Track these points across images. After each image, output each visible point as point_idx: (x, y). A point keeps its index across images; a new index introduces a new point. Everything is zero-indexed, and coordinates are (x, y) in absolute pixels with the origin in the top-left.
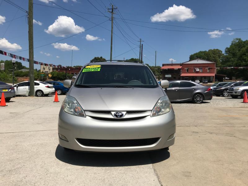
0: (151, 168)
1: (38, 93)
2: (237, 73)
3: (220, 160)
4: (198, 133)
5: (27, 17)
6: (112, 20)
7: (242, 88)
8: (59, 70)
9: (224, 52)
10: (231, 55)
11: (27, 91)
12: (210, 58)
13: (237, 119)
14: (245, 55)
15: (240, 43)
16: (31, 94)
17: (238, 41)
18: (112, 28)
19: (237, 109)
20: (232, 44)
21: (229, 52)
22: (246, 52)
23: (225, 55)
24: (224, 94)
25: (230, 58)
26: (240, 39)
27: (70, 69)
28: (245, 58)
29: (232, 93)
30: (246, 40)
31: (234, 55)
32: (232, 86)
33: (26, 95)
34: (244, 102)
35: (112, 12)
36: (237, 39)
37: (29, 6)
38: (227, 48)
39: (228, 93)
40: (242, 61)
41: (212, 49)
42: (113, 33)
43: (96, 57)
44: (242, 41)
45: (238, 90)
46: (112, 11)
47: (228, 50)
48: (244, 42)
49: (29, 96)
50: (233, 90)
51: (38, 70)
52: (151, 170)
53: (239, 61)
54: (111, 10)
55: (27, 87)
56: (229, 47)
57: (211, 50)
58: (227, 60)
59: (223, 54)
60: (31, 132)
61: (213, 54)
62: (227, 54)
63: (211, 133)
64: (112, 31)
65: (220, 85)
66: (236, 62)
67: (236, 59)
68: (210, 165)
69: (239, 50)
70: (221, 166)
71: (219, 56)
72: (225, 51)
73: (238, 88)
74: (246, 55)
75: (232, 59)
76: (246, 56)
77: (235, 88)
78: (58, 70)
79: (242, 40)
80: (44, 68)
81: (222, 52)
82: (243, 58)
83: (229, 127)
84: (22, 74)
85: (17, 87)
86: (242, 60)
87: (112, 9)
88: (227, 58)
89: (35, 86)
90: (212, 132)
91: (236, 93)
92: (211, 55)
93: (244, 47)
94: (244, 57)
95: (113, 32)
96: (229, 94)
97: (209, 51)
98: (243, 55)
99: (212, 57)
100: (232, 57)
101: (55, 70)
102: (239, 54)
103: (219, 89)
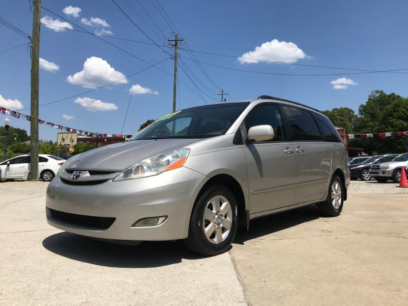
0: (242, 300)
1: (45, 175)
2: (381, 145)
3: (390, 282)
4: (332, 232)
5: (29, 45)
6: (175, 59)
7: (393, 165)
8: (88, 142)
9: (356, 113)
10: (369, 116)
11: (26, 172)
12: (336, 121)
13: (398, 209)
14: (392, 115)
15: (382, 98)
16: (32, 176)
17: (378, 94)
18: (176, 70)
19: (393, 195)
20: (370, 99)
21: (365, 111)
22: (393, 111)
23: (359, 116)
24: (364, 177)
25: (368, 122)
26: (382, 92)
27: (106, 140)
28: (391, 121)
29: (378, 173)
30: (390, 93)
31: (373, 117)
32: (376, 163)
33: (24, 179)
34: (400, 186)
35: (175, 46)
36: (377, 92)
37: (33, 27)
38: (362, 106)
39: (371, 173)
40: (388, 126)
41: (339, 108)
42: (177, 80)
43: (150, 120)
44: (385, 95)
45: (387, 168)
46: (176, 43)
47: (363, 109)
48: (389, 96)
49: (28, 180)
50: (379, 169)
51: (54, 142)
52: (240, 304)
53: (383, 126)
54: (174, 43)
55: (26, 165)
56: (365, 104)
57: (336, 109)
58: (363, 124)
59: (356, 116)
60: (4, 234)
61: (340, 115)
62: (362, 116)
63: (358, 232)
64: (175, 76)
65: (356, 161)
66: (378, 127)
67: (377, 123)
68: (371, 291)
69: (382, 109)
70: (397, 293)
71: (349, 118)
72: (360, 110)
73: (386, 166)
74: (394, 115)
75: (371, 123)
76: (393, 118)
77: (382, 165)
78: (86, 142)
79: (385, 93)
80: (63, 139)
81: (353, 112)
82: (388, 121)
83: (388, 222)
84: (26, 148)
85: (8, 165)
86: (387, 124)
87: (176, 41)
88: (363, 121)
89: (40, 164)
90: (358, 230)
91: (383, 173)
92: (337, 117)
93: (389, 104)
94: (390, 119)
95: (177, 77)
96: (372, 175)
97: (333, 110)
98: (389, 117)
99: (338, 120)
100: (371, 121)
101: (82, 142)
102: (381, 114)
103: (356, 168)
